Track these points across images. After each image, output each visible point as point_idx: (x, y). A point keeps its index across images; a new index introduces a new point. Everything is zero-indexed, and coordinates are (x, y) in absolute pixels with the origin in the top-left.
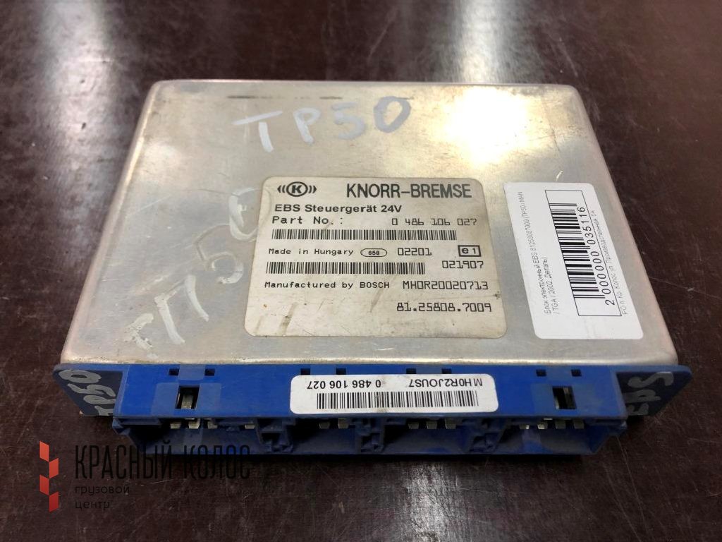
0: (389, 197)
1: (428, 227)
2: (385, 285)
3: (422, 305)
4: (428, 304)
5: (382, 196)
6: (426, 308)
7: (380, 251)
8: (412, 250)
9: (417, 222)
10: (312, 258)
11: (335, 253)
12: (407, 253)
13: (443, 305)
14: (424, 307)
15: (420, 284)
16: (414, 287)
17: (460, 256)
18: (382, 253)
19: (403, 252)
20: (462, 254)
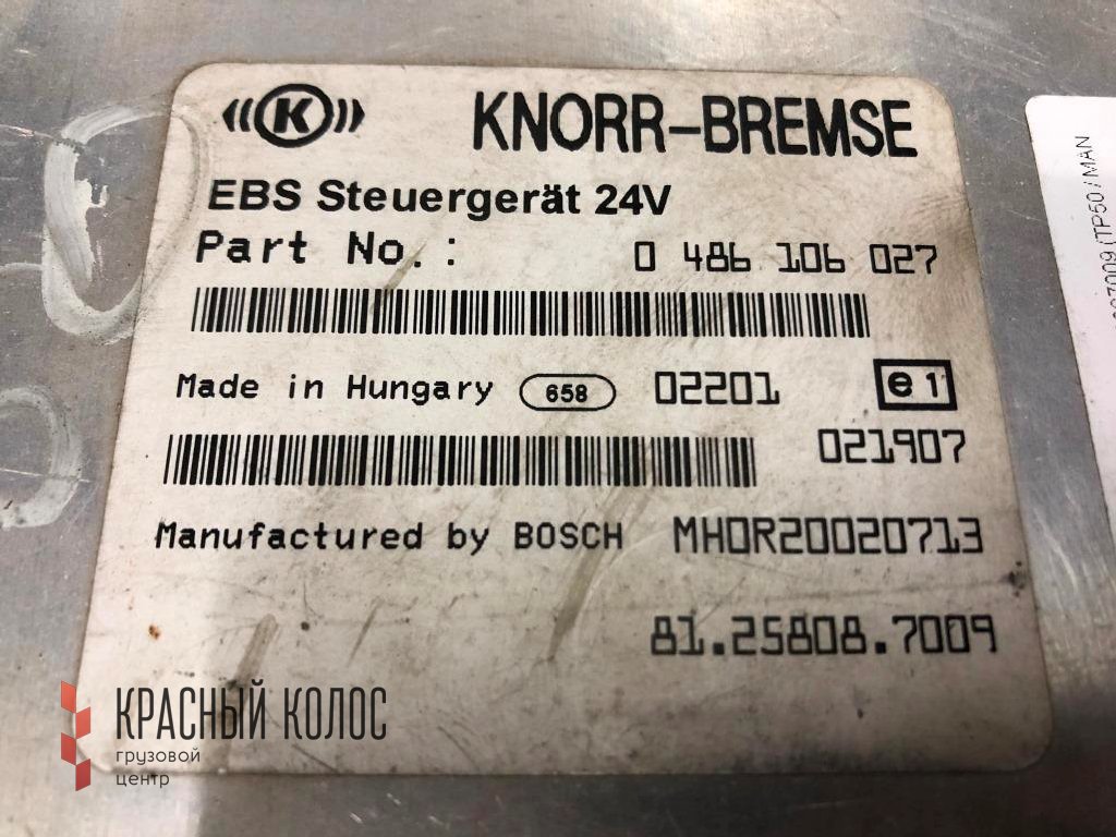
0: (624, 148)
1: (765, 279)
2: (608, 536)
3: (743, 627)
4: (767, 620)
5: (600, 147)
6: (760, 641)
7: (590, 384)
8: (706, 381)
9: (726, 259)
10: (337, 417)
11: (426, 393)
12: (690, 394)
13: (824, 627)
14: (751, 634)
15: (737, 528)
16: (714, 544)
17: (883, 405)
18: (598, 393)
19: (673, 389)
20: (890, 398)
